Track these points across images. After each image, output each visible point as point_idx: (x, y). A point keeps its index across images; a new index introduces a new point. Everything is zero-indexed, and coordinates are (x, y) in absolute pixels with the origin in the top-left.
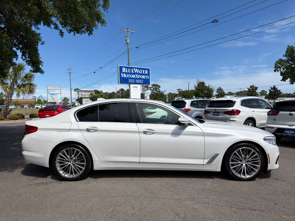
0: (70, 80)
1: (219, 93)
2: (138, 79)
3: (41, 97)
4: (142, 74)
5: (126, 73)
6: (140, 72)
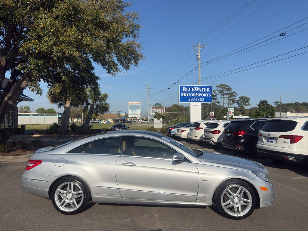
0: (148, 96)
2: (198, 97)
3: (123, 112)
4: (204, 92)
5: (186, 92)
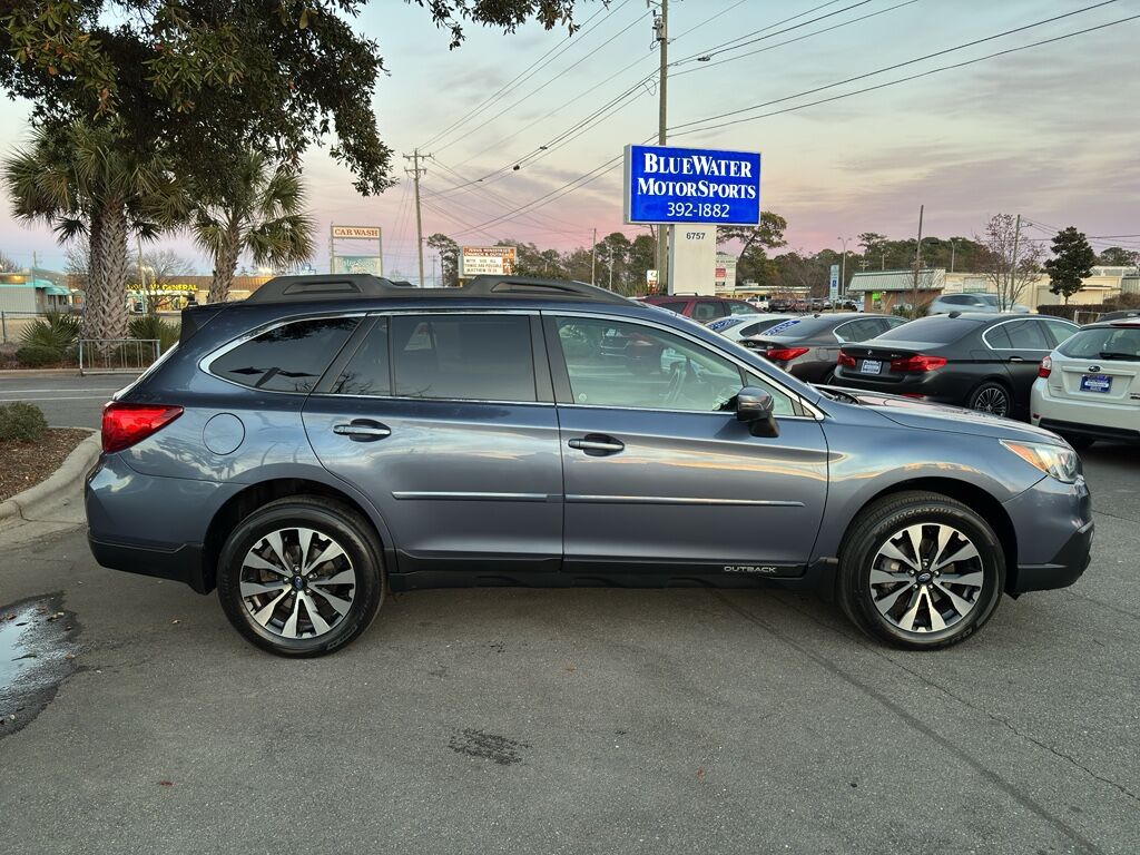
0: (418, 203)
1: (1063, 256)
4: (728, 180)
6: (720, 172)
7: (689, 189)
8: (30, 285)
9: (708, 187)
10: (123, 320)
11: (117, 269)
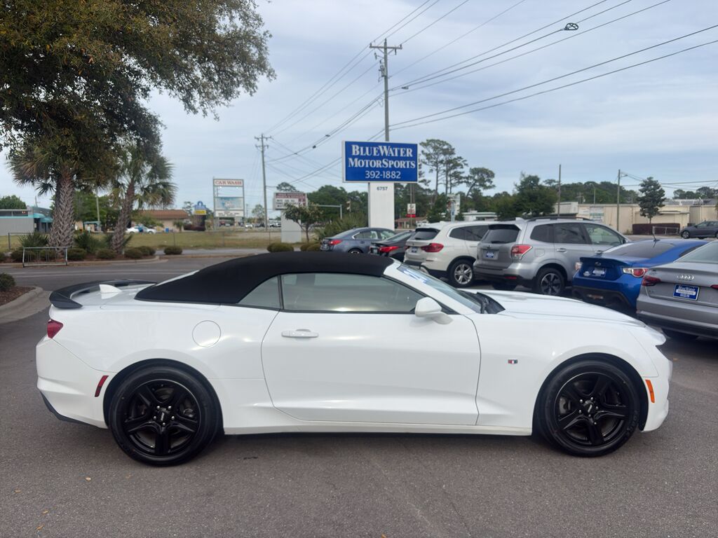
0: (264, 165)
1: (647, 194)
2: (388, 169)
3: (200, 204)
4: (399, 158)
5: (360, 157)
6: (394, 154)
7: (377, 164)
8: (31, 216)
9: (388, 162)
10: (70, 237)
11: (68, 209)
